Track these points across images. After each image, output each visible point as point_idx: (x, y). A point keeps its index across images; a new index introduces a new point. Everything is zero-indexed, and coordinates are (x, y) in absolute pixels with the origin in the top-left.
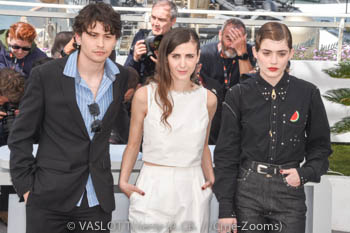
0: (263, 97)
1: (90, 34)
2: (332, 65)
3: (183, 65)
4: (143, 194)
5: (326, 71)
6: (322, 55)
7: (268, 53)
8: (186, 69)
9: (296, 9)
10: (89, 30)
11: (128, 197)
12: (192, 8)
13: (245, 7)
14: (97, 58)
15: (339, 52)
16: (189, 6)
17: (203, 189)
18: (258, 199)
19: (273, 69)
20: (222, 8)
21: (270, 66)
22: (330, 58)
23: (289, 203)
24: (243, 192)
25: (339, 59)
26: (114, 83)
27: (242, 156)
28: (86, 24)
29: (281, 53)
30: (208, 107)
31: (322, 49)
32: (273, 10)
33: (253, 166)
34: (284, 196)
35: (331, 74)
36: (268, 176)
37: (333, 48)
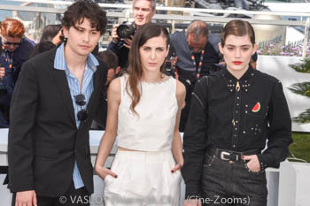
0: (228, 89)
1: (77, 29)
2: (298, 60)
3: (153, 57)
4: (116, 177)
5: (292, 66)
6: (289, 50)
7: (232, 48)
8: (155, 61)
9: (266, 7)
10: (77, 25)
11: (103, 179)
12: (169, 5)
13: (218, 5)
14: (81, 51)
15: (305, 49)
16: (166, 3)
17: (173, 172)
18: (222, 183)
19: (238, 63)
20: (197, 6)
21: (234, 60)
22: (296, 54)
23: (251, 187)
24: (208, 177)
25: (304, 54)
26: (94, 74)
27: (208, 143)
28: (74, 19)
29: (244, 48)
30: (177, 96)
31: (289, 45)
32: (244, 8)
33: (217, 152)
34: (245, 181)
35: (297, 69)
36: (231, 162)
37: (299, 44)
